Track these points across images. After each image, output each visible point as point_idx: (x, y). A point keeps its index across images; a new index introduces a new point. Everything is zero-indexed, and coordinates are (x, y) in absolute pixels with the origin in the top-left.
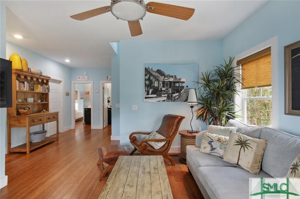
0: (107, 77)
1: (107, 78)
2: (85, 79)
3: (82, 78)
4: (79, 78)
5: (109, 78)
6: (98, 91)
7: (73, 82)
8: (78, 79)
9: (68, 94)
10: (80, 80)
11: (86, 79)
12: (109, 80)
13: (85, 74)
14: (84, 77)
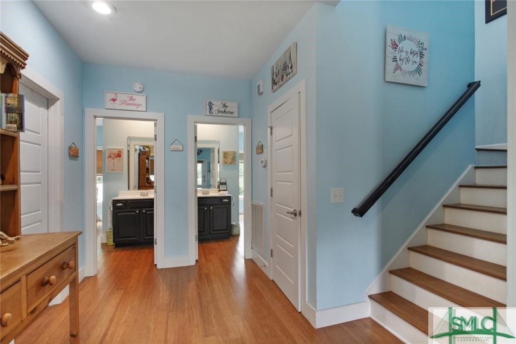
0: (210, 105)
1: (211, 108)
2: (135, 105)
3: (124, 102)
4: (114, 100)
5: (215, 108)
6: (180, 147)
7: (89, 112)
8: (110, 105)
9: (74, 154)
10: (117, 105)
11: (138, 105)
12: (214, 114)
13: (137, 89)
14: (131, 99)
